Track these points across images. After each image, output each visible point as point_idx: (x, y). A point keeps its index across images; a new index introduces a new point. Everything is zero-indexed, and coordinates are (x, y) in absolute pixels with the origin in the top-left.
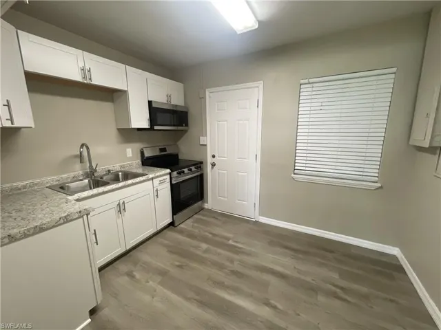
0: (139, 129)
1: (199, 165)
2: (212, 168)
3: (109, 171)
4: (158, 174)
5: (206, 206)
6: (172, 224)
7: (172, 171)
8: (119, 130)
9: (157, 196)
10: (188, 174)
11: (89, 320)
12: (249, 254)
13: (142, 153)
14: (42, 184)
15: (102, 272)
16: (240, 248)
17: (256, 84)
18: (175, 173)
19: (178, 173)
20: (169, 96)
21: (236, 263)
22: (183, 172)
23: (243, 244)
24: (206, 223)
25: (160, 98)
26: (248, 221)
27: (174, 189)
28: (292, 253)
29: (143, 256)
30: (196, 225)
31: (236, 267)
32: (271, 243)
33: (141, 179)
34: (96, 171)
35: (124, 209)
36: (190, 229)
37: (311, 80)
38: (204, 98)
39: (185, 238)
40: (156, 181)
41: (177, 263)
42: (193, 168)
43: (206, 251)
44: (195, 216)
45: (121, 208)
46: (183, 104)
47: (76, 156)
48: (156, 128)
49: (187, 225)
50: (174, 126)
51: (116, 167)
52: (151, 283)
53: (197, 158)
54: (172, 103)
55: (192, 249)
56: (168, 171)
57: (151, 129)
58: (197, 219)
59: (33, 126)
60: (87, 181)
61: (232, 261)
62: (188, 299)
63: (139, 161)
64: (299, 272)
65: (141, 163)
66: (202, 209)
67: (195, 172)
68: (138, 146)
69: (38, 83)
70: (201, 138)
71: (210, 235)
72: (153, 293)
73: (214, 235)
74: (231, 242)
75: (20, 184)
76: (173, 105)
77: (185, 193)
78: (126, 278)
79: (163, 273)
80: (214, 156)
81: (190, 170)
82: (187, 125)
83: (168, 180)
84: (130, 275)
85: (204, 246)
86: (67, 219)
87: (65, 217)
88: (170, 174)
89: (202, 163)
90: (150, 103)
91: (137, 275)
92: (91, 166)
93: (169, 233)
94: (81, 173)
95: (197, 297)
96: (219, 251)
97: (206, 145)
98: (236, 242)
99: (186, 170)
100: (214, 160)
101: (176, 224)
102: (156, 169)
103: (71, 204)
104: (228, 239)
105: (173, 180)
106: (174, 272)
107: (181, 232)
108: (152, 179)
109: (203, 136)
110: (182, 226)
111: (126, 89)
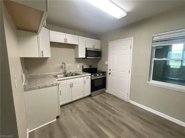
0: (82, 58)
1: (104, 73)
2: (109, 75)
3: (71, 72)
4: (86, 75)
5: (107, 91)
6: (90, 96)
7: (92, 74)
8: (75, 58)
9: (85, 83)
10: (98, 76)
11: (56, 120)
12: (118, 115)
13: (83, 67)
14: (52, 75)
15: (62, 107)
16: (116, 112)
17: (130, 38)
18: (93, 75)
19: (94, 76)
20: (94, 46)
21: (111, 117)
22: (96, 75)
23: (118, 110)
24: (105, 98)
25: (90, 47)
26: (124, 101)
27: (92, 81)
28: (142, 121)
29: (77, 105)
30: (100, 98)
31: (111, 119)
32: (132, 114)
33: (79, 76)
34: (66, 72)
35: (72, 86)
36: (97, 99)
37: (159, 34)
38: (108, 45)
39: (94, 102)
40: (85, 78)
41: (88, 110)
42: (101, 74)
43: (100, 109)
44: (101, 94)
45: (71, 85)
46: (100, 49)
47: (61, 67)
48: (88, 58)
49: (97, 97)
50: (95, 57)
51: (73, 71)
52: (77, 114)
53: (104, 70)
54: (95, 48)
55: (95, 107)
56: (90, 74)
57: (86, 58)
58: (102, 96)
59: (50, 57)
60: (63, 75)
61: (110, 116)
62: (87, 124)
63: (82, 70)
64: (142, 131)
65: (82, 71)
66: (105, 92)
67: (102, 76)
68: (81, 64)
69: (53, 44)
70: (106, 62)
71: (104, 103)
72: (76, 118)
73: (106, 103)
74: (112, 108)
75: (47, 74)
76: (95, 49)
77: (96, 84)
78: (70, 110)
79: (82, 113)
80: (110, 70)
81: (100, 75)
82: (101, 56)
83: (90, 78)
84: (71, 110)
85: (100, 107)
86: (53, 85)
87: (52, 84)
88: (91, 75)
89: (105, 72)
90: (86, 48)
91: (73, 111)
92: (65, 70)
93: (88, 99)
94: (62, 72)
95: (91, 125)
96: (106, 110)
97: (107, 65)
98: (115, 109)
99: (98, 75)
100: (110, 72)
101: (92, 96)
102: (86, 73)
103: (56, 81)
104: (112, 107)
105: (92, 78)
106: (86, 113)
107: (93, 99)
108: (84, 76)
109: (106, 61)
110: (94, 97)
111: (78, 44)
